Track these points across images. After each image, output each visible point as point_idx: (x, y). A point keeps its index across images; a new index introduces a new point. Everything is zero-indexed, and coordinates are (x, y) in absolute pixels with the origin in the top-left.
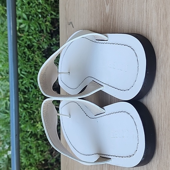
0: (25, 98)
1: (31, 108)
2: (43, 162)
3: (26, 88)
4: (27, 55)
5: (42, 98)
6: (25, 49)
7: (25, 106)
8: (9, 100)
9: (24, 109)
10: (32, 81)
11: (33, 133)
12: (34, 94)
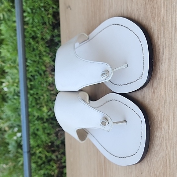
0: (31, 85)
1: (37, 94)
2: (50, 144)
3: (32, 76)
4: (32, 45)
5: (46, 85)
6: (29, 40)
7: (32, 92)
8: (17, 86)
9: (31, 95)
10: (37, 69)
11: (40, 117)
12: (39, 81)
